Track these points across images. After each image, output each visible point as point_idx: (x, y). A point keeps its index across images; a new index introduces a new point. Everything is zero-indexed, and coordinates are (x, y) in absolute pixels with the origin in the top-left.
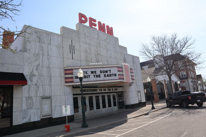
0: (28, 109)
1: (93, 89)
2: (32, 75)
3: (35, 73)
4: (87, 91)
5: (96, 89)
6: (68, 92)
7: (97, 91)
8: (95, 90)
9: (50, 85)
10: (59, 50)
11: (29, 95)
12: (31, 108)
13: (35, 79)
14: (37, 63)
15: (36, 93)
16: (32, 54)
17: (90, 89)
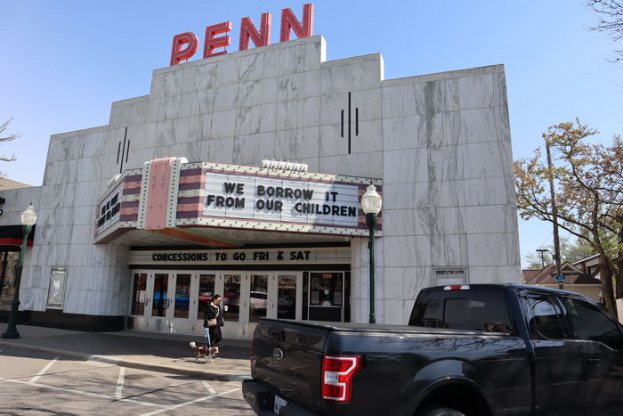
0: (34, 287)
1: (192, 252)
2: (47, 226)
3: (52, 221)
4: (171, 257)
5: (203, 252)
6: (98, 259)
7: (206, 259)
8: (199, 257)
9: (69, 244)
10: (97, 164)
11: (38, 263)
12: (37, 287)
13: (49, 233)
14: (56, 202)
15: (47, 258)
16: (52, 187)
17: (183, 252)
